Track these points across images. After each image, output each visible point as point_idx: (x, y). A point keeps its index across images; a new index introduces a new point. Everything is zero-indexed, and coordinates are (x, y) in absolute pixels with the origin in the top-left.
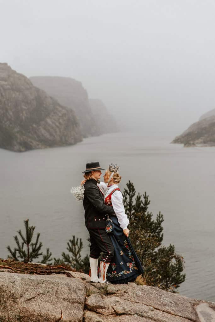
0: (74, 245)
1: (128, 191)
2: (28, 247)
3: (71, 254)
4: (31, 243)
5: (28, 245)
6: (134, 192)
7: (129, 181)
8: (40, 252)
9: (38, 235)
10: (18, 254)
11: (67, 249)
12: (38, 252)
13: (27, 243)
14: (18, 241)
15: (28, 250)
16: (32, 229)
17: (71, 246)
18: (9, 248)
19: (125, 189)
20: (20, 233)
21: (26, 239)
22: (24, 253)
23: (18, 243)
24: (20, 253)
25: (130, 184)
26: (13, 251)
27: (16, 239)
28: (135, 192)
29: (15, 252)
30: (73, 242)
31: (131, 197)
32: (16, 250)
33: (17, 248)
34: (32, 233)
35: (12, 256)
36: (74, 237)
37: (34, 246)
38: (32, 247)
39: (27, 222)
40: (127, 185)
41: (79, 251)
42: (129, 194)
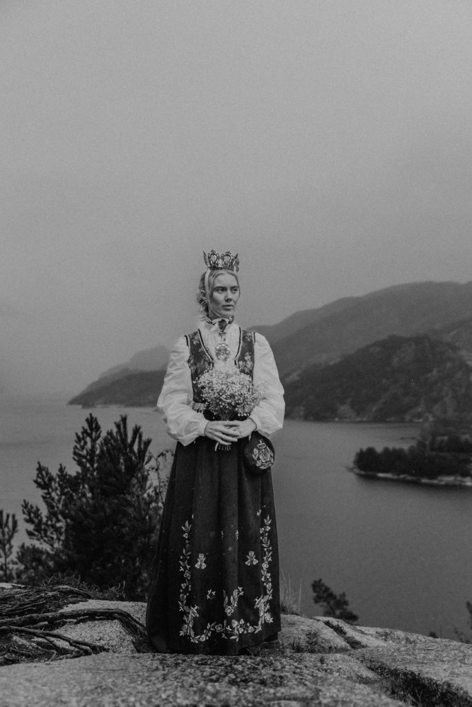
1: (89, 431)
6: (98, 433)
7: (91, 415)
19: (83, 428)
25: (92, 418)
28: (101, 432)
31: (94, 441)
40: (87, 420)
41: (11, 537)
42: (90, 435)
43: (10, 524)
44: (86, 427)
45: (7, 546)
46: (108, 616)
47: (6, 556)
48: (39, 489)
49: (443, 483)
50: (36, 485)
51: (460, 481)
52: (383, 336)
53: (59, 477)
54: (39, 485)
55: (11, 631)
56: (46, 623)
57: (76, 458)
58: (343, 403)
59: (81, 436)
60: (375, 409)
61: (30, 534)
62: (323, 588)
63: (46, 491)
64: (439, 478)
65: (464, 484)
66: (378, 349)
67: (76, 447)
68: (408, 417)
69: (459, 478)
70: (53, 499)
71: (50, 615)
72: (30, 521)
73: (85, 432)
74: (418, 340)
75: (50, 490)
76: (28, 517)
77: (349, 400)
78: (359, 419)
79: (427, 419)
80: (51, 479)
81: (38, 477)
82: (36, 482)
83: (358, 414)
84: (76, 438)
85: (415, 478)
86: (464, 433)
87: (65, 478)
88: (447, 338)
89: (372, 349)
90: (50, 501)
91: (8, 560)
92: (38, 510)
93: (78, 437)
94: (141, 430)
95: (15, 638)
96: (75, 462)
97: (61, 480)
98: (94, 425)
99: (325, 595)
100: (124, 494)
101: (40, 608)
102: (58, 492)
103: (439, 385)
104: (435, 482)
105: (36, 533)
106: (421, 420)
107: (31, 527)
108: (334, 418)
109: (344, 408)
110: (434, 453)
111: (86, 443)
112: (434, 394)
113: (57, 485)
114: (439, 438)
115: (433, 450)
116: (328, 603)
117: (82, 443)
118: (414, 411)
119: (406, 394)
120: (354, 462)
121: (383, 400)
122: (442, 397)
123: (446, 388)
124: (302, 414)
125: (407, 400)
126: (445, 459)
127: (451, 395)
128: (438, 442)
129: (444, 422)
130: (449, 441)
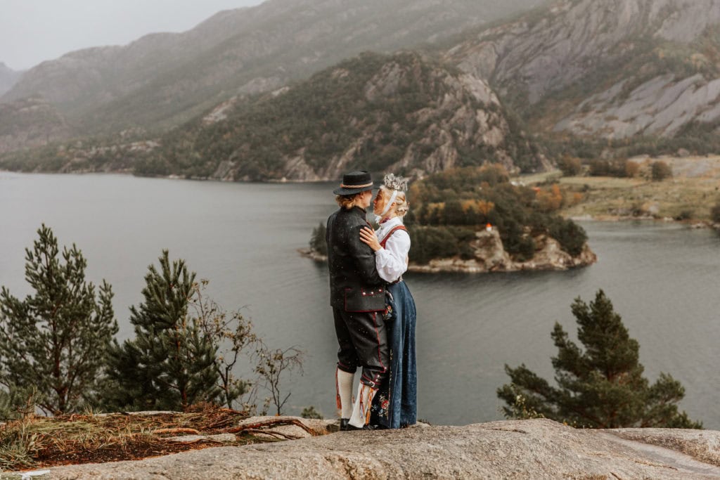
1: (43, 245)
6: (55, 247)
7: (43, 225)
19: (36, 242)
28: (58, 246)
40: (39, 232)
49: (437, 270)
51: (460, 266)
52: (353, 53)
57: (30, 278)
58: (293, 155)
60: (340, 164)
64: (432, 263)
65: (466, 270)
66: (346, 74)
67: (27, 267)
69: (459, 262)
73: (37, 246)
74: (404, 61)
77: (302, 151)
78: (316, 179)
79: (415, 177)
83: (316, 172)
84: (26, 255)
86: (466, 198)
88: (447, 57)
89: (336, 73)
94: (184, 265)
96: (30, 284)
98: (48, 237)
103: (433, 126)
104: (426, 268)
108: (280, 178)
109: (296, 163)
110: (425, 227)
112: (427, 141)
114: (432, 206)
115: (423, 222)
119: (385, 141)
120: (311, 243)
121: (352, 150)
122: (438, 146)
123: (443, 132)
124: (231, 173)
125: (387, 150)
126: (440, 235)
127: (449, 142)
128: (430, 212)
129: (441, 182)
130: (447, 209)
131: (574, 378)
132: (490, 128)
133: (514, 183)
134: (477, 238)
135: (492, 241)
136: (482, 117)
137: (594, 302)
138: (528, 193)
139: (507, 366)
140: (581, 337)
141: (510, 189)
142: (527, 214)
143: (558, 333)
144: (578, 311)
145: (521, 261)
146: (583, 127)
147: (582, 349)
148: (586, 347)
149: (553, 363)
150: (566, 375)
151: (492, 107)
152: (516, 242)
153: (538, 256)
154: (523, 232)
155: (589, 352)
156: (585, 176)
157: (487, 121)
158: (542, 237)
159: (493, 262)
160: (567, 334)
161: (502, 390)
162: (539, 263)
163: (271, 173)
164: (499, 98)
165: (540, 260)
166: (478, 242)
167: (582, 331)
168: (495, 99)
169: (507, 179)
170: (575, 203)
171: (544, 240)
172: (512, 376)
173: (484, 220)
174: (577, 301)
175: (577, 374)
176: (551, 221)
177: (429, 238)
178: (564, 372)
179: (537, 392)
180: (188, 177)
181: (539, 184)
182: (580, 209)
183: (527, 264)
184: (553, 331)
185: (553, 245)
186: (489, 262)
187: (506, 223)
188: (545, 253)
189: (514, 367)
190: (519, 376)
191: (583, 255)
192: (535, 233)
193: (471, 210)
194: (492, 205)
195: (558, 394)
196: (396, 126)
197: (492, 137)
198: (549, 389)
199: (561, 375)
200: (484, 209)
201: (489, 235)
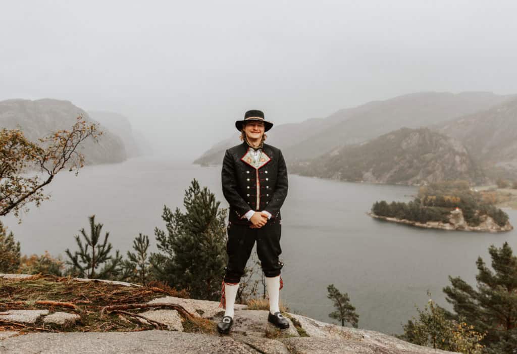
0: (141, 243)
1: (193, 189)
2: (94, 249)
3: (136, 253)
4: (97, 245)
5: (93, 247)
7: (194, 179)
8: (108, 255)
9: (107, 235)
10: (79, 258)
11: (134, 247)
12: (106, 256)
13: (92, 244)
14: (80, 242)
15: (94, 253)
16: (99, 227)
17: (137, 244)
18: (68, 252)
19: (190, 187)
20: (83, 232)
21: (91, 240)
22: (88, 257)
23: (80, 245)
24: (82, 258)
25: (195, 181)
26: (73, 255)
27: (78, 239)
29: (77, 257)
30: (139, 240)
32: (77, 254)
33: (79, 251)
34: (99, 232)
35: (72, 262)
36: (140, 235)
37: (102, 248)
38: (99, 249)
39: (92, 219)
40: (192, 182)
41: (146, 249)
42: (194, 192)
43: (145, 242)
44: (192, 186)
45: (144, 254)
46: (171, 307)
47: (144, 259)
48: (165, 221)
49: (430, 227)
50: (163, 219)
51: (442, 226)
53: (176, 215)
54: (164, 219)
55: (119, 313)
56: (139, 309)
57: (185, 204)
58: (367, 171)
59: (188, 192)
60: (388, 176)
61: (159, 247)
62: (334, 290)
63: (168, 223)
64: (428, 223)
65: (444, 228)
66: (393, 137)
67: (185, 198)
68: (410, 182)
69: (442, 224)
70: (172, 228)
71: (141, 305)
72: (159, 239)
73: (191, 189)
74: (421, 132)
75: (171, 222)
76: (158, 237)
77: (371, 169)
78: (377, 182)
79: (423, 184)
80: (172, 216)
81: (164, 214)
82: (163, 217)
83: (377, 179)
84: (185, 193)
85: (411, 222)
86: (446, 195)
87: (179, 216)
88: (441, 131)
89: (389, 137)
90: (170, 228)
91: (144, 262)
92: (164, 233)
93: (187, 193)
95: (120, 316)
96: (185, 207)
97: (177, 217)
98: (196, 185)
99: (335, 294)
100: (203, 233)
101: (139, 300)
102: (175, 224)
103: (433, 162)
104: (425, 225)
105: (162, 247)
106: (419, 185)
107: (159, 243)
108: (361, 180)
109: (368, 175)
110: (426, 207)
111: (191, 196)
112: (430, 168)
113: (175, 219)
114: (430, 197)
115: (425, 204)
116: (337, 299)
117: (189, 196)
118: (414, 179)
119: (410, 167)
120: (372, 210)
121: (394, 170)
122: (434, 170)
123: (438, 164)
124: (340, 177)
125: (410, 171)
126: (433, 211)
127: (440, 169)
128: (429, 200)
129: (434, 187)
130: (437, 200)
131: (488, 288)
132: (461, 164)
133: (471, 189)
134: (451, 214)
135: (458, 216)
136: (458, 159)
137: (502, 248)
138: (478, 194)
139: (450, 277)
140: (494, 266)
141: (469, 193)
142: (478, 204)
143: (480, 262)
144: (493, 253)
145: (472, 226)
146: (510, 165)
147: (494, 273)
148: (496, 271)
149: (477, 278)
150: (484, 285)
151: (463, 154)
152: (471, 217)
153: (482, 225)
154: (475, 213)
155: (497, 275)
156: (510, 189)
157: (460, 161)
158: (484, 216)
159: (459, 226)
160: (485, 263)
161: (446, 289)
162: (482, 228)
163: (356, 178)
164: (467, 149)
165: (482, 227)
166: (451, 216)
167: (494, 263)
168: (465, 150)
169: (468, 188)
170: (504, 201)
171: (486, 218)
172: (452, 282)
173: (455, 206)
174: (492, 246)
175: (490, 286)
176: (489, 208)
177: (427, 212)
178: (482, 283)
179: (466, 291)
180: (321, 177)
181: (484, 191)
182: (506, 204)
183: (476, 228)
184: (477, 261)
185: (490, 220)
186: (457, 225)
187: (466, 208)
188: (486, 224)
189: (454, 277)
190: (456, 282)
191: (506, 226)
192: (481, 213)
193: (449, 200)
194: (459, 199)
195: (478, 294)
196: (415, 161)
197: (463, 168)
198: (473, 292)
199: (480, 285)
200: (455, 200)
201: (456, 213)
